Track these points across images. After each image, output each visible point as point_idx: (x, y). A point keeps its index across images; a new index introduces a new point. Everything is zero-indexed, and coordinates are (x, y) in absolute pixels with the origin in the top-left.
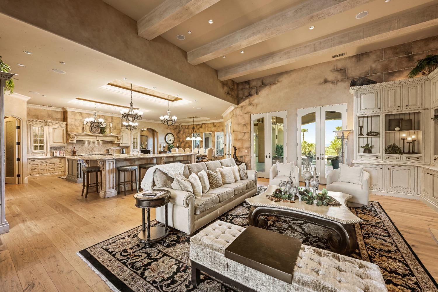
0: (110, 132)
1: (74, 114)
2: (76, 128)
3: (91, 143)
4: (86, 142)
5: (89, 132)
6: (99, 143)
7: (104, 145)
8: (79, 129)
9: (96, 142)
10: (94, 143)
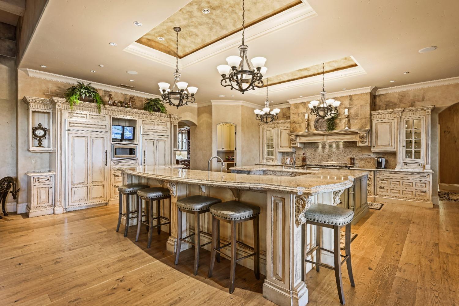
0: (349, 124)
1: (297, 106)
2: (298, 127)
3: (327, 146)
4: (320, 146)
5: (314, 129)
6: (338, 147)
7: (347, 150)
8: (302, 126)
9: (334, 145)
10: (331, 146)
